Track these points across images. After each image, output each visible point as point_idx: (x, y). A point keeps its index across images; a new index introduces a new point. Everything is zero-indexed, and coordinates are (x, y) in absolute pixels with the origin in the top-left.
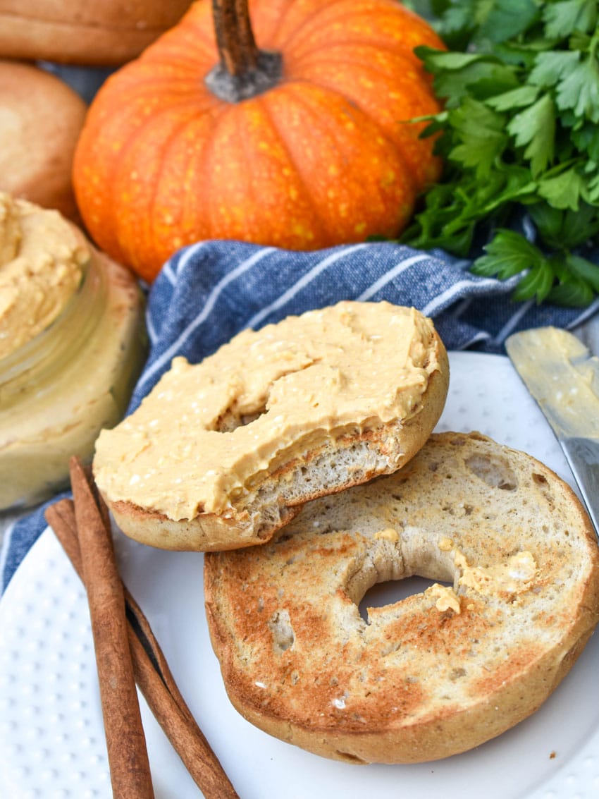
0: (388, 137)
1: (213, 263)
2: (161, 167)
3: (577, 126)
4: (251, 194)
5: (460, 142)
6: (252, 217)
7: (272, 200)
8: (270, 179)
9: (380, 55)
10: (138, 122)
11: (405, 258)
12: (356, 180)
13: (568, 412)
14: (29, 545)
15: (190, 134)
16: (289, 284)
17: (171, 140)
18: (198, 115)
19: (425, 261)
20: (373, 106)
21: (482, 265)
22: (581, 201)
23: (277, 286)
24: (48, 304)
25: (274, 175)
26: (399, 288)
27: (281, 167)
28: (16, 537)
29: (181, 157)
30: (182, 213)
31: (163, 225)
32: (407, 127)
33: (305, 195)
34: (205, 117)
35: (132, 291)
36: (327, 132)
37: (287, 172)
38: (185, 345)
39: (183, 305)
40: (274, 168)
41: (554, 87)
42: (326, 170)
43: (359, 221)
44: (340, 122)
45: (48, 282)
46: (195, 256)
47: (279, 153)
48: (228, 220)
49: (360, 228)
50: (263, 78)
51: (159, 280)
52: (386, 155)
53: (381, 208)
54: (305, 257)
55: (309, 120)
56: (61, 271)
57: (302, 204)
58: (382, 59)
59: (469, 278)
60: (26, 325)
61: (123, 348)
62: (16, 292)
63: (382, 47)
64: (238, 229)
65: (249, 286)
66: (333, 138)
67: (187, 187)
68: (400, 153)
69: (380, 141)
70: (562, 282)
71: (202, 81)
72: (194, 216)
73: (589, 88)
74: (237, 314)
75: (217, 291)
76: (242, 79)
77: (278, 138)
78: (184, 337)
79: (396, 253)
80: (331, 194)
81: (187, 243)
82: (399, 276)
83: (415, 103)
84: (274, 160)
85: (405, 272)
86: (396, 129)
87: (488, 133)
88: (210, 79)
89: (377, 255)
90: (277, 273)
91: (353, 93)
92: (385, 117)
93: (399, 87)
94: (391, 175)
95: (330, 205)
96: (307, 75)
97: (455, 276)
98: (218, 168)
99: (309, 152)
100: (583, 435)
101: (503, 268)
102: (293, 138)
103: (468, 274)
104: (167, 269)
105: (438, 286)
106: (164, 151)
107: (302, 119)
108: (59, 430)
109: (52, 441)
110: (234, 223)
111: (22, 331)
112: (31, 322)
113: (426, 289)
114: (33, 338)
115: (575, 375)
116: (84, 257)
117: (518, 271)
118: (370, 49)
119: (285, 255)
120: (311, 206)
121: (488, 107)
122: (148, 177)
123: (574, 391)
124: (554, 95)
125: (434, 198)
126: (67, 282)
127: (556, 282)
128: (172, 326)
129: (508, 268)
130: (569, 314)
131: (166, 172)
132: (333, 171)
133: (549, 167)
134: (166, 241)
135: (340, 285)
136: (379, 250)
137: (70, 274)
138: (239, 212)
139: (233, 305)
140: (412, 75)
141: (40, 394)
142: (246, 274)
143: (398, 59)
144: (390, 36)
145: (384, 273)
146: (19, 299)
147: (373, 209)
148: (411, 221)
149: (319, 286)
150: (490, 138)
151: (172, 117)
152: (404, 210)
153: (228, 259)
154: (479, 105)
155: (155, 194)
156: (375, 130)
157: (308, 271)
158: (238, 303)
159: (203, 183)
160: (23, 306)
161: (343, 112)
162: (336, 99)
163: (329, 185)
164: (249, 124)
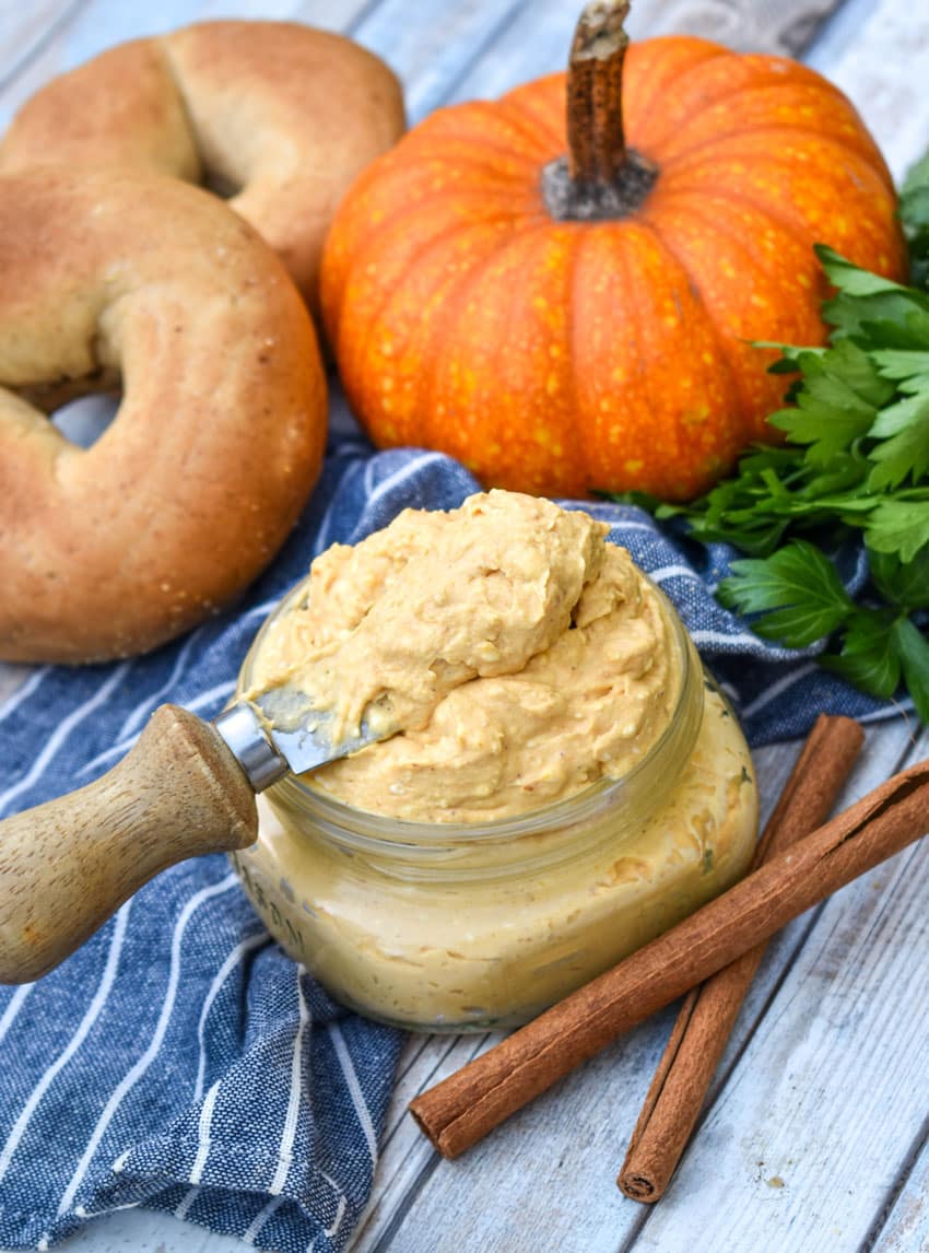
0: (723, 355)
2: (405, 274)
4: (496, 362)
6: (485, 395)
7: (518, 383)
8: (528, 352)
9: (770, 234)
10: (417, 194)
12: (647, 400)
15: (464, 243)
17: (438, 239)
18: (493, 220)
20: (722, 305)
25: (535, 349)
27: (550, 340)
29: (435, 271)
30: (406, 348)
31: (379, 352)
33: (569, 391)
34: (501, 226)
36: (634, 319)
37: (555, 351)
40: (540, 339)
42: (610, 370)
43: (634, 457)
44: (659, 311)
47: (556, 322)
48: (455, 384)
49: (632, 467)
50: (611, 200)
52: (707, 381)
53: (674, 451)
55: (618, 292)
57: (560, 403)
58: (770, 241)
63: (780, 223)
64: (464, 401)
66: (638, 330)
67: (426, 315)
68: (733, 383)
69: (708, 358)
71: (540, 166)
72: (419, 358)
76: (582, 188)
77: (567, 300)
80: (605, 406)
83: (787, 322)
84: (545, 329)
86: (741, 349)
87: (853, 402)
88: (550, 170)
91: (703, 279)
92: (732, 327)
93: (773, 290)
94: (704, 411)
95: (599, 421)
96: (661, 225)
98: (471, 308)
99: (597, 337)
102: (586, 307)
106: (420, 253)
107: (611, 285)
110: (461, 391)
118: (763, 221)
120: (573, 411)
122: (385, 279)
130: (860, 702)
131: (408, 283)
132: (618, 375)
138: (471, 380)
140: (803, 280)
143: (796, 249)
144: (803, 211)
147: (659, 447)
148: (710, 484)
150: (853, 412)
151: (458, 208)
152: (709, 464)
154: (861, 356)
155: (383, 307)
156: (708, 340)
159: (445, 322)
161: (673, 298)
162: (673, 275)
163: (607, 393)
164: (541, 263)
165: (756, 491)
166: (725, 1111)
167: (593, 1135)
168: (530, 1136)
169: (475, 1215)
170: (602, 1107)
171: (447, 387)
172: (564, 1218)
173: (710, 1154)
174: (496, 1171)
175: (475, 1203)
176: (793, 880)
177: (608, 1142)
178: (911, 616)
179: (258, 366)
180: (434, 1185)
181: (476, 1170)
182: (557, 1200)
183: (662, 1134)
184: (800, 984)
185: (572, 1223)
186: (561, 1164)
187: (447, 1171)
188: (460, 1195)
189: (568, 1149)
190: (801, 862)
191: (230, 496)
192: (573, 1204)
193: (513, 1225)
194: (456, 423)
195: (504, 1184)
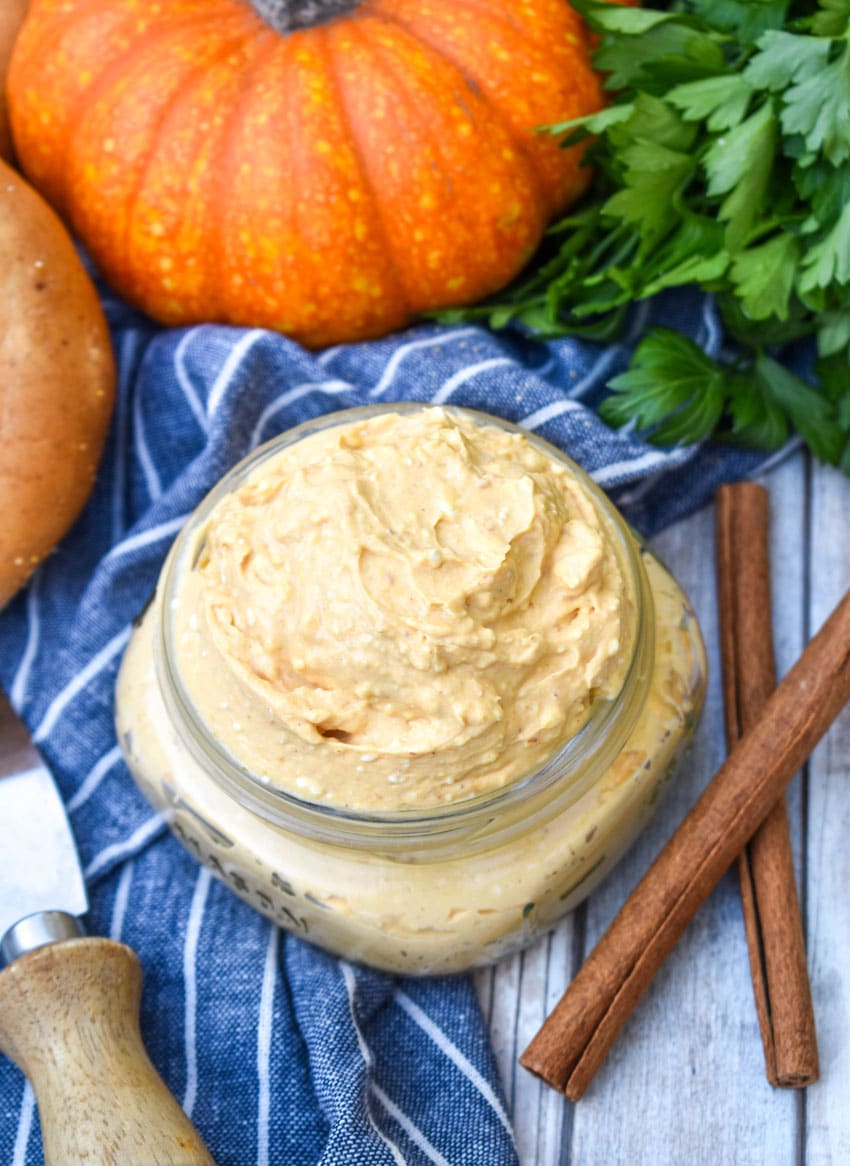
0: (521, 145)
2: (153, 144)
3: (805, 162)
4: (294, 223)
6: (290, 258)
7: (325, 238)
8: (327, 204)
10: (124, 44)
12: (460, 218)
15: (207, 95)
17: (175, 98)
18: (222, 55)
20: (504, 93)
25: (334, 199)
27: (346, 185)
29: (189, 134)
30: (179, 224)
31: (148, 234)
34: (233, 60)
36: (427, 138)
37: (354, 195)
40: (335, 187)
41: (781, 93)
42: (417, 199)
43: (455, 275)
44: (450, 122)
47: (345, 163)
48: (251, 253)
49: (455, 284)
52: (512, 177)
53: (493, 256)
55: (401, 112)
57: (372, 246)
58: (529, 8)
64: (266, 269)
66: (436, 149)
67: (193, 185)
68: (534, 170)
69: (508, 154)
72: (198, 232)
73: (836, 108)
77: (348, 136)
80: (419, 235)
83: (570, 90)
84: (337, 175)
91: (480, 73)
92: (520, 111)
93: (548, 61)
94: (516, 209)
95: (415, 251)
96: (406, 17)
98: (246, 168)
99: (394, 167)
102: (371, 137)
106: (161, 120)
107: (391, 108)
110: (259, 260)
120: (386, 250)
122: (131, 155)
124: (780, 106)
131: (161, 154)
132: (427, 201)
134: (148, 258)
138: (270, 247)
140: (571, 38)
147: (479, 258)
152: (524, 254)
155: (139, 185)
156: (502, 135)
159: (218, 189)
161: (457, 102)
162: (448, 75)
163: (419, 222)
164: (305, 100)
166: (820, 955)
167: (708, 1027)
168: (648, 1048)
169: (638, 1157)
170: (702, 993)
171: (241, 259)
172: (726, 1130)
173: (830, 1008)
174: (634, 1101)
175: (630, 1145)
176: (817, 708)
177: (727, 1030)
179: (36, 297)
180: (581, 1138)
181: (615, 1107)
182: (708, 1113)
183: (798, 1021)
184: (826, 787)
185: (736, 1133)
186: (694, 1071)
187: (586, 1116)
188: (612, 1139)
189: (692, 1052)
190: (817, 686)
191: (58, 446)
192: (727, 1114)
193: (680, 1156)
194: (260, 291)
195: (649, 1114)
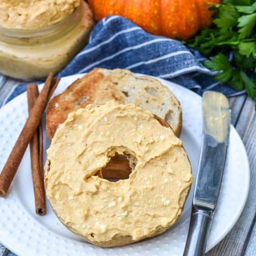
0: (197, 5)
1: (119, 25)
4: (141, 6)
5: (219, 17)
6: (138, 14)
7: (147, 11)
8: (150, 4)
11: (182, 50)
12: (179, 16)
13: (211, 125)
14: (19, 94)
16: (141, 43)
19: (188, 54)
21: (207, 63)
22: (251, 55)
23: (136, 41)
24: (57, 17)
25: (152, 3)
26: (175, 59)
28: (16, 90)
31: (109, 4)
32: (205, 4)
33: (160, 13)
35: (90, 22)
37: (156, 3)
38: (98, 49)
39: (103, 35)
42: (170, 8)
45: (60, 9)
46: (114, 20)
48: (130, 12)
49: (174, 33)
51: (100, 23)
52: (193, 11)
53: (184, 29)
54: (149, 35)
56: (66, 7)
57: (158, 17)
59: (200, 66)
60: (47, 21)
61: (78, 41)
62: (47, 8)
64: (133, 16)
65: (128, 37)
68: (199, 12)
69: (193, 6)
70: (233, 79)
72: (120, 5)
74: (121, 45)
75: (117, 34)
78: (98, 46)
79: (180, 47)
80: (169, 17)
81: (114, 14)
82: (177, 55)
85: (180, 55)
86: (201, 3)
87: (231, 18)
89: (173, 45)
90: (138, 37)
94: (192, 19)
95: (167, 21)
97: (195, 64)
100: (211, 135)
101: (213, 67)
103: (201, 64)
104: (104, 20)
105: (188, 64)
108: (45, 60)
109: (41, 63)
111: (44, 22)
112: (49, 20)
113: (184, 63)
114: (47, 26)
115: (221, 113)
116: (77, 5)
117: (219, 70)
119: (143, 32)
120: (160, 19)
121: (235, 8)
123: (217, 119)
125: (204, 32)
126: (67, 11)
127: (231, 79)
128: (96, 40)
129: (215, 68)
130: (232, 91)
132: (172, 9)
133: (246, 38)
134: (108, 10)
135: (157, 50)
136: (175, 43)
137: (69, 9)
138: (135, 10)
139: (120, 41)
141: (43, 46)
142: (128, 33)
145: (173, 52)
146: (47, 11)
148: (193, 37)
149: (150, 47)
150: (231, 20)
152: (193, 32)
153: (124, 25)
154: (232, 7)
156: (194, 1)
157: (148, 41)
158: (122, 41)
160: (48, 14)
163: (169, 14)
165: (207, 39)
178: (243, 70)
